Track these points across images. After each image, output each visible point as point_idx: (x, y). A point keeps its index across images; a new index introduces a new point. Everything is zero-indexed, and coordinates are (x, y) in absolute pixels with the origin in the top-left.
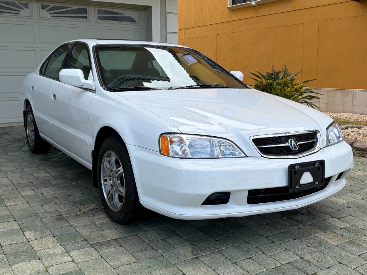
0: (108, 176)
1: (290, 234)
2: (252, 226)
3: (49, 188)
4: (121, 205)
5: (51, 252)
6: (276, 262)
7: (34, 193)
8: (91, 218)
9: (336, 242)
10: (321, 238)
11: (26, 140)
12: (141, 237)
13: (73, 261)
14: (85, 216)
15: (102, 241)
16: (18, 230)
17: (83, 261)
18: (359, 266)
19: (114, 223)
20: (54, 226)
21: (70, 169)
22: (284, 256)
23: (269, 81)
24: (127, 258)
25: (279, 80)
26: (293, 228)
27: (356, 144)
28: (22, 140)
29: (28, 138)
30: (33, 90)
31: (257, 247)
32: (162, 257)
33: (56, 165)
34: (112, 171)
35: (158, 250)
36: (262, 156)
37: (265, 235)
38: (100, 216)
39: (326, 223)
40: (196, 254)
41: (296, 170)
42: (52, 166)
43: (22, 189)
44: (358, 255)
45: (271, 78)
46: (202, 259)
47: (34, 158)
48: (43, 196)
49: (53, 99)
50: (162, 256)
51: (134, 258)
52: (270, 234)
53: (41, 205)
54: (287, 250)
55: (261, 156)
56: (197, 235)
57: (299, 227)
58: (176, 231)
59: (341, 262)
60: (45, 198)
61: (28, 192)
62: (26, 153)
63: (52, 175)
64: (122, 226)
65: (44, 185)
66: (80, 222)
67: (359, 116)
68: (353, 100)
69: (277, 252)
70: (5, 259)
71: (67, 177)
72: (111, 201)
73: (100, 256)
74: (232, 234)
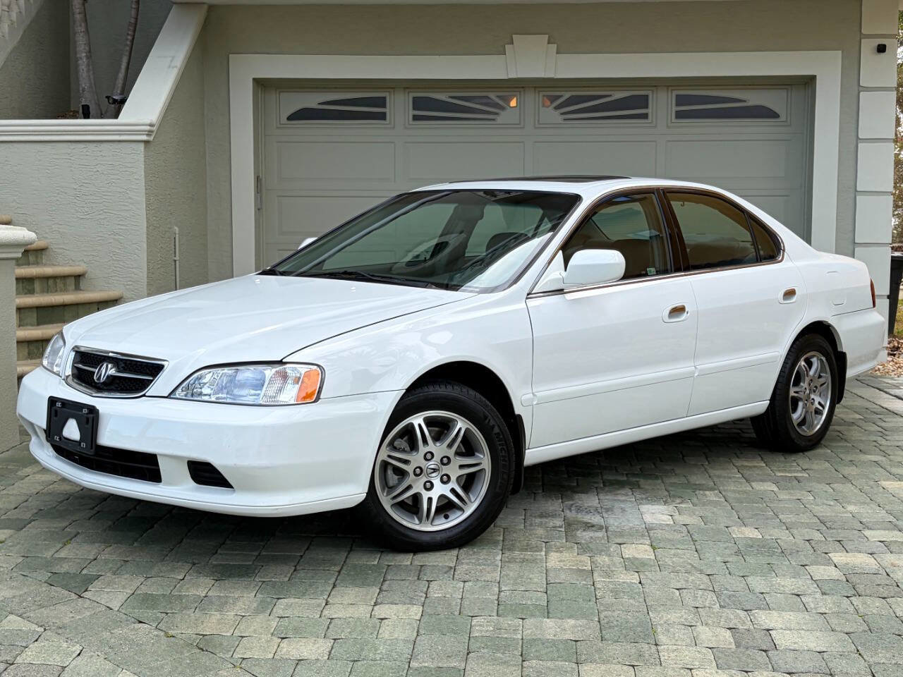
41: (56, 408)
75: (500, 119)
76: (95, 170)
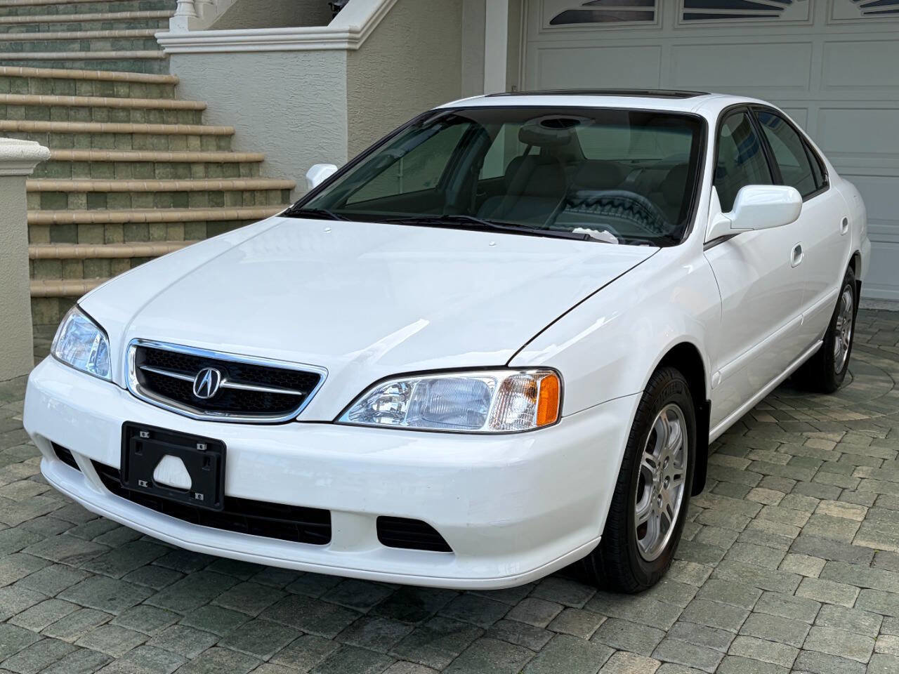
6: (79, 633)
31: (140, 604)
36: (127, 389)
41: (139, 439)
75: (784, 15)
76: (303, 81)
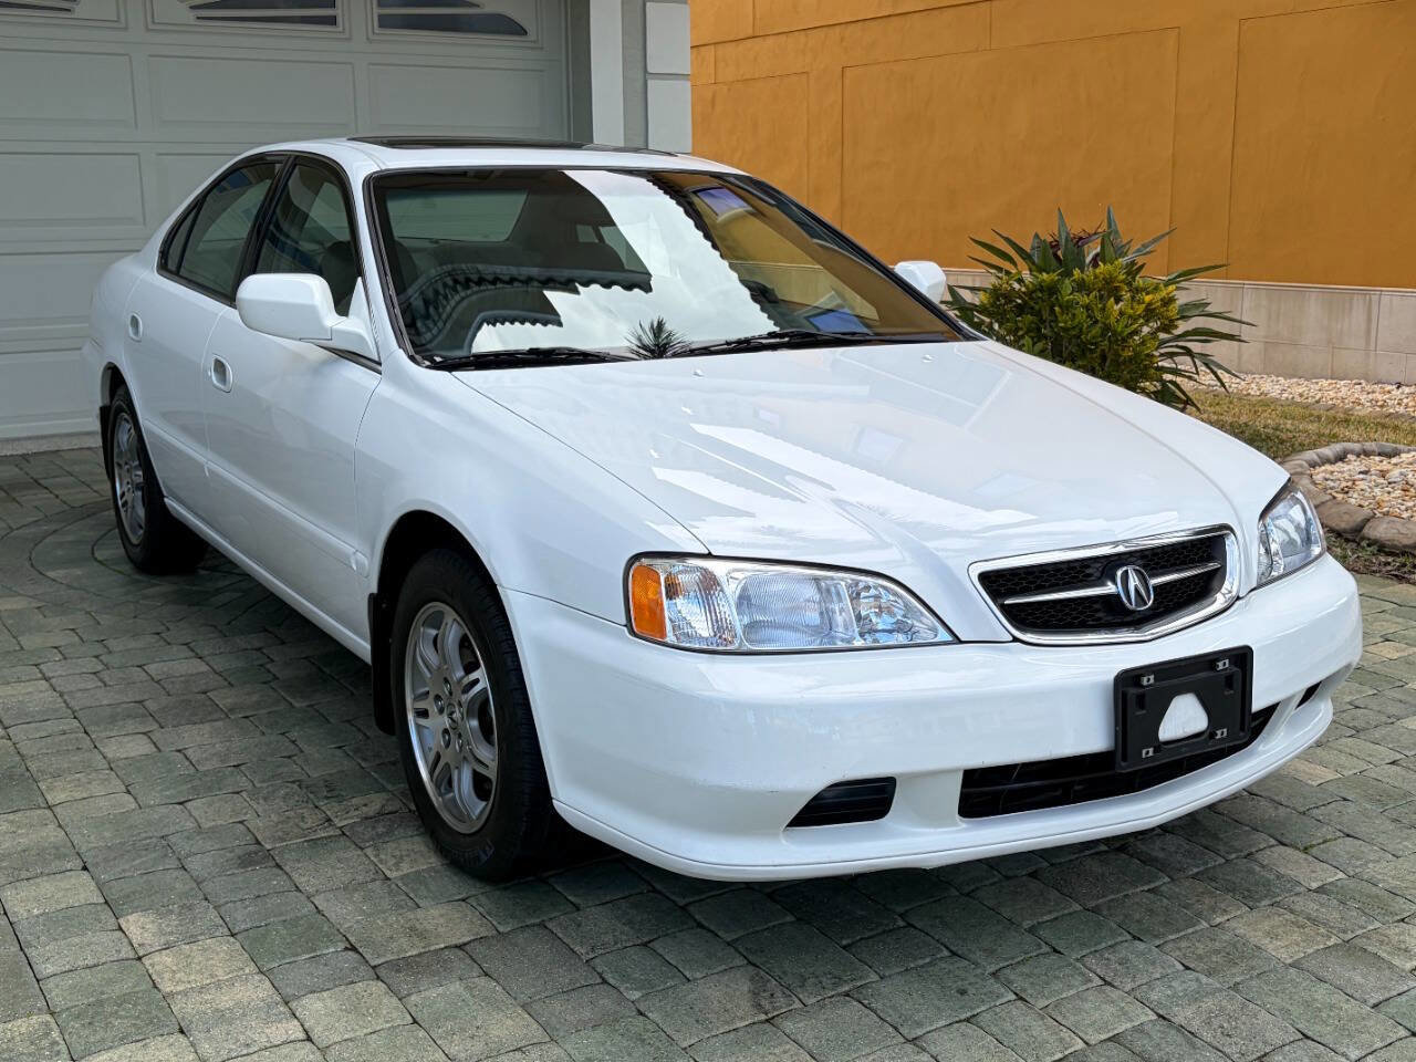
0: (431, 696)
1: (1121, 917)
2: (978, 885)
3: (207, 727)
4: (484, 809)
5: (225, 1000)
6: (1065, 1034)
7: (153, 746)
8: (369, 851)
9: (1291, 950)
10: (1237, 932)
11: (113, 512)
12: (560, 935)
13: (309, 1039)
14: (348, 844)
15: (414, 953)
16: (99, 908)
17: (346, 1036)
18: (1375, 1051)
19: (456, 874)
20: (232, 891)
21: (283, 643)
22: (1097, 1008)
23: (1045, 275)
24: (508, 1026)
25: (1082, 272)
26: (1130, 892)
27: (1375, 529)
28: (94, 514)
29: (122, 510)
30: (137, 332)
31: (993, 974)
32: (641, 1018)
33: (229, 623)
34: (446, 681)
35: (627, 988)
36: (1016, 639)
37: (1027, 924)
38: (405, 845)
39: (1257, 869)
40: (766, 1004)
41: (1141, 690)
42: (215, 627)
43: (105, 730)
44: (1373, 1001)
45: (1054, 262)
46: (788, 1026)
47: (146, 592)
48: (187, 759)
49: (214, 378)
50: (641, 1014)
51: (535, 1026)
52: (1046, 918)
53: (182, 800)
54: (1107, 983)
55: (1011, 639)
56: (770, 924)
57: (1152, 886)
58: (691, 909)
59: (1310, 1034)
60: (192, 770)
61: (128, 742)
62: (114, 570)
63: (215, 667)
64: (488, 888)
65: (187, 714)
66: (330, 873)
67: (1389, 392)
68: (1368, 331)
69: (1072, 992)
70: (55, 1034)
71: (275, 678)
72: (443, 791)
73: (410, 1018)
74: (903, 920)
75: (81, 10)
